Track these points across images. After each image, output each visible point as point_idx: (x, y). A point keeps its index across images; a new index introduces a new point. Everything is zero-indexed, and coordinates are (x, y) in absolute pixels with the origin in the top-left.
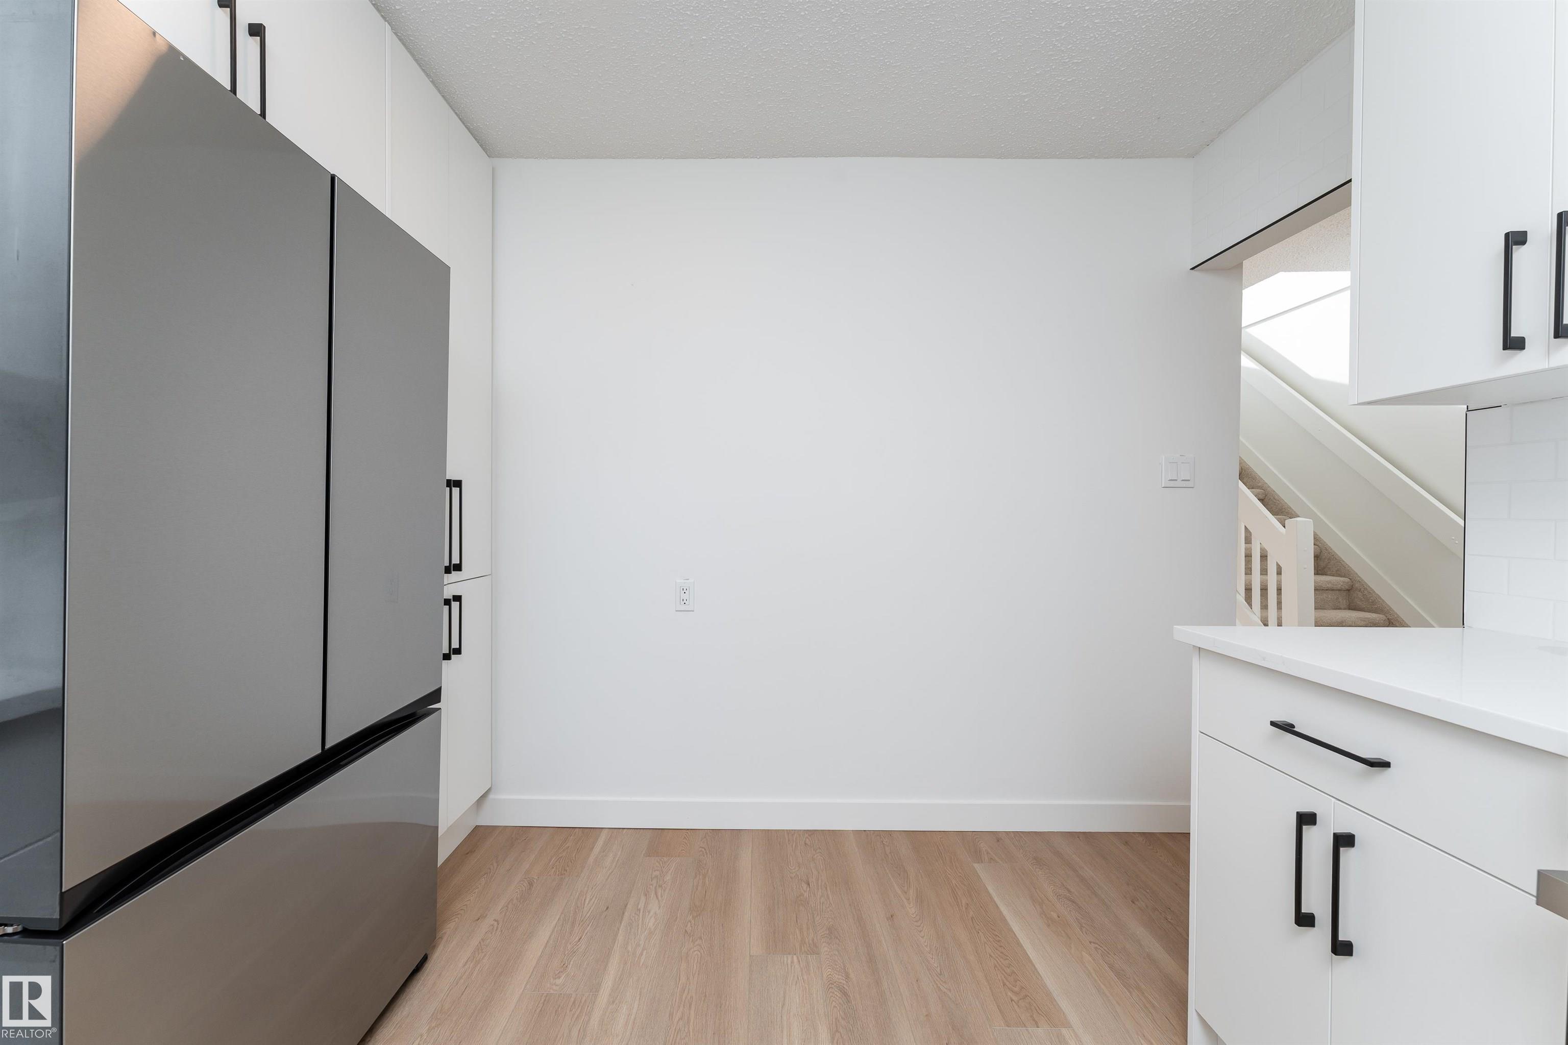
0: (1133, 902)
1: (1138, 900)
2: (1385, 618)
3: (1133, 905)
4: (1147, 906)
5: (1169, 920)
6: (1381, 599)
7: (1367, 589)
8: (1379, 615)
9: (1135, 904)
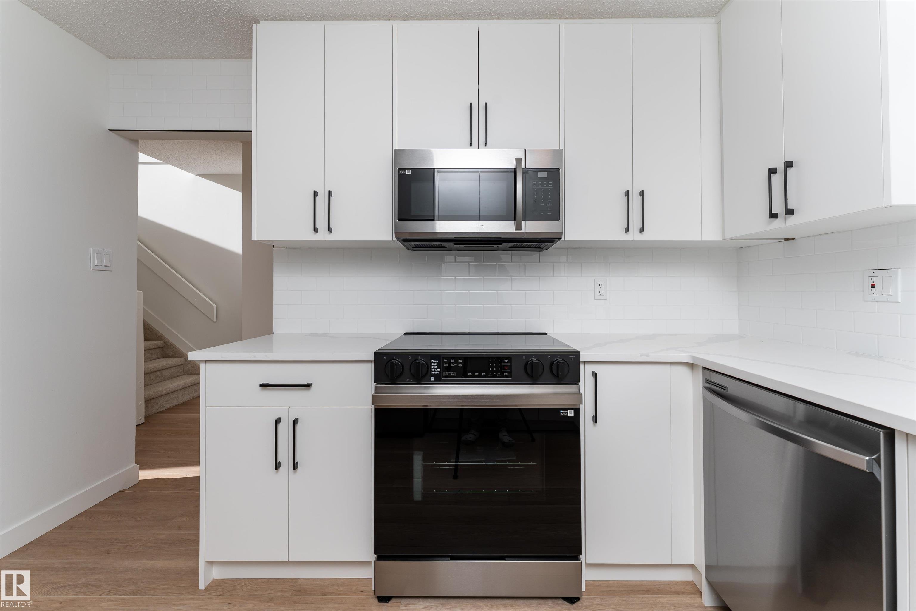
0: (109, 554)
1: (110, 550)
2: (163, 342)
3: (110, 554)
4: (119, 549)
5: (139, 545)
6: (159, 332)
7: (152, 328)
8: (159, 341)
9: (110, 553)
